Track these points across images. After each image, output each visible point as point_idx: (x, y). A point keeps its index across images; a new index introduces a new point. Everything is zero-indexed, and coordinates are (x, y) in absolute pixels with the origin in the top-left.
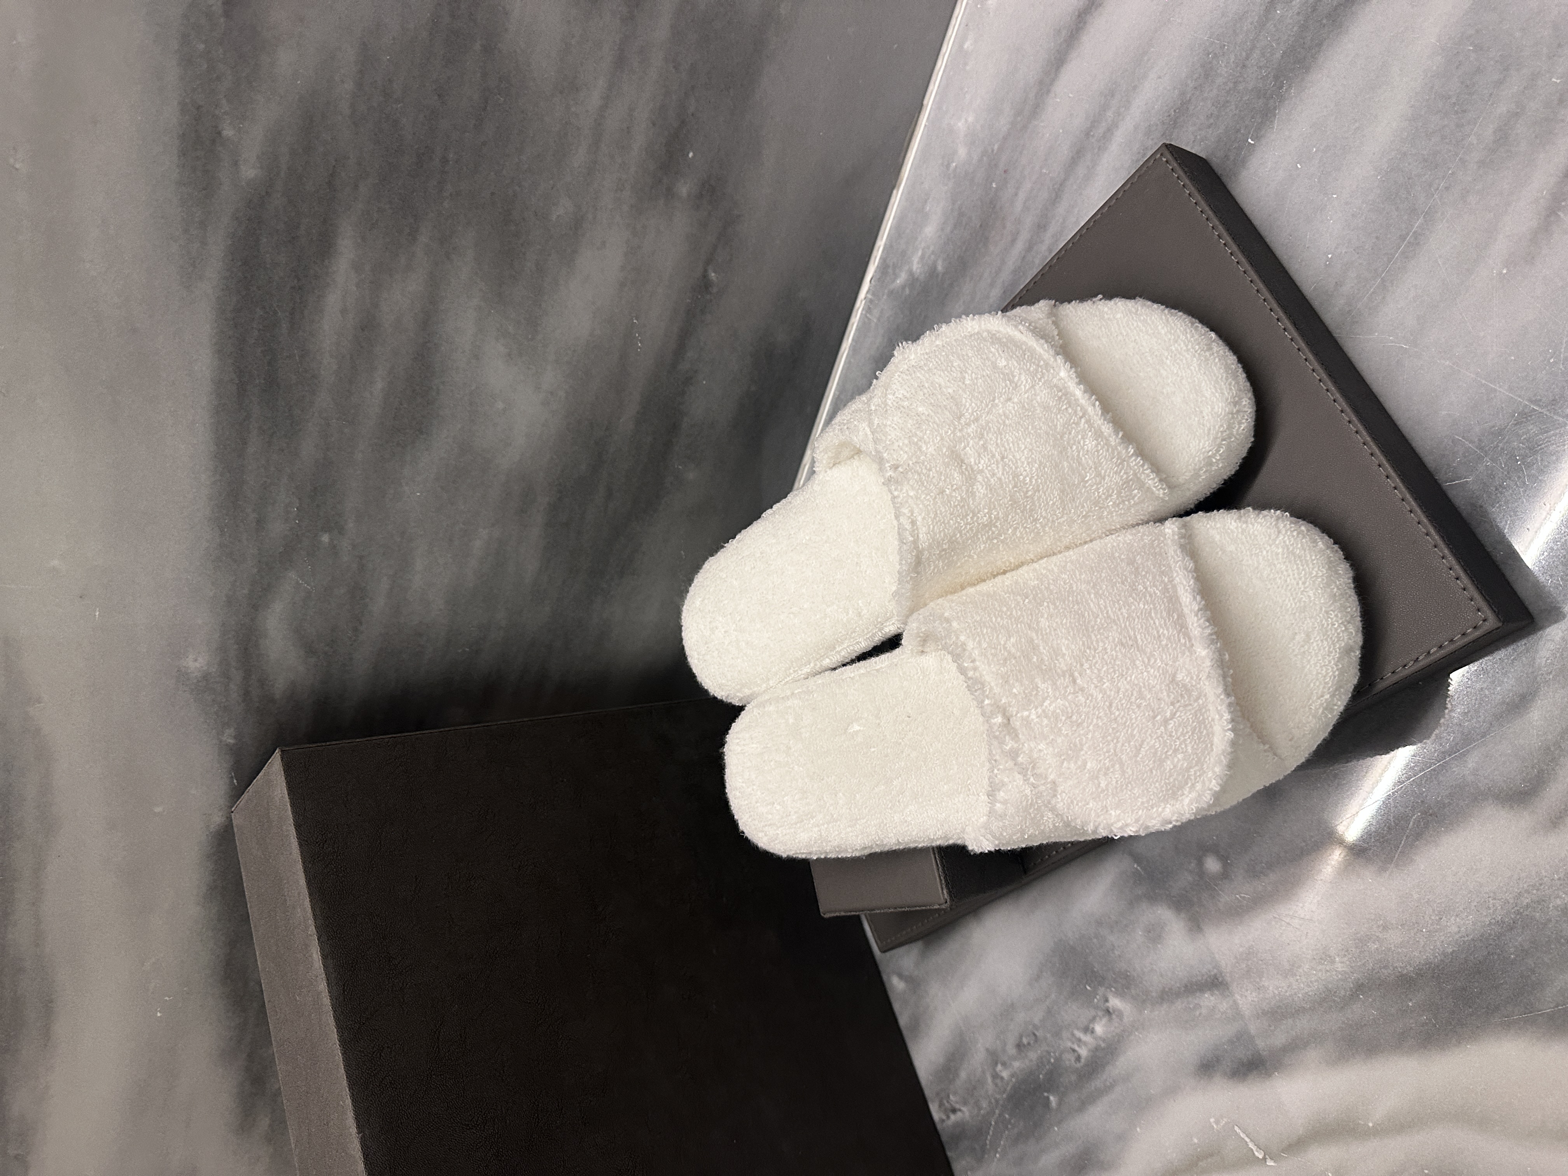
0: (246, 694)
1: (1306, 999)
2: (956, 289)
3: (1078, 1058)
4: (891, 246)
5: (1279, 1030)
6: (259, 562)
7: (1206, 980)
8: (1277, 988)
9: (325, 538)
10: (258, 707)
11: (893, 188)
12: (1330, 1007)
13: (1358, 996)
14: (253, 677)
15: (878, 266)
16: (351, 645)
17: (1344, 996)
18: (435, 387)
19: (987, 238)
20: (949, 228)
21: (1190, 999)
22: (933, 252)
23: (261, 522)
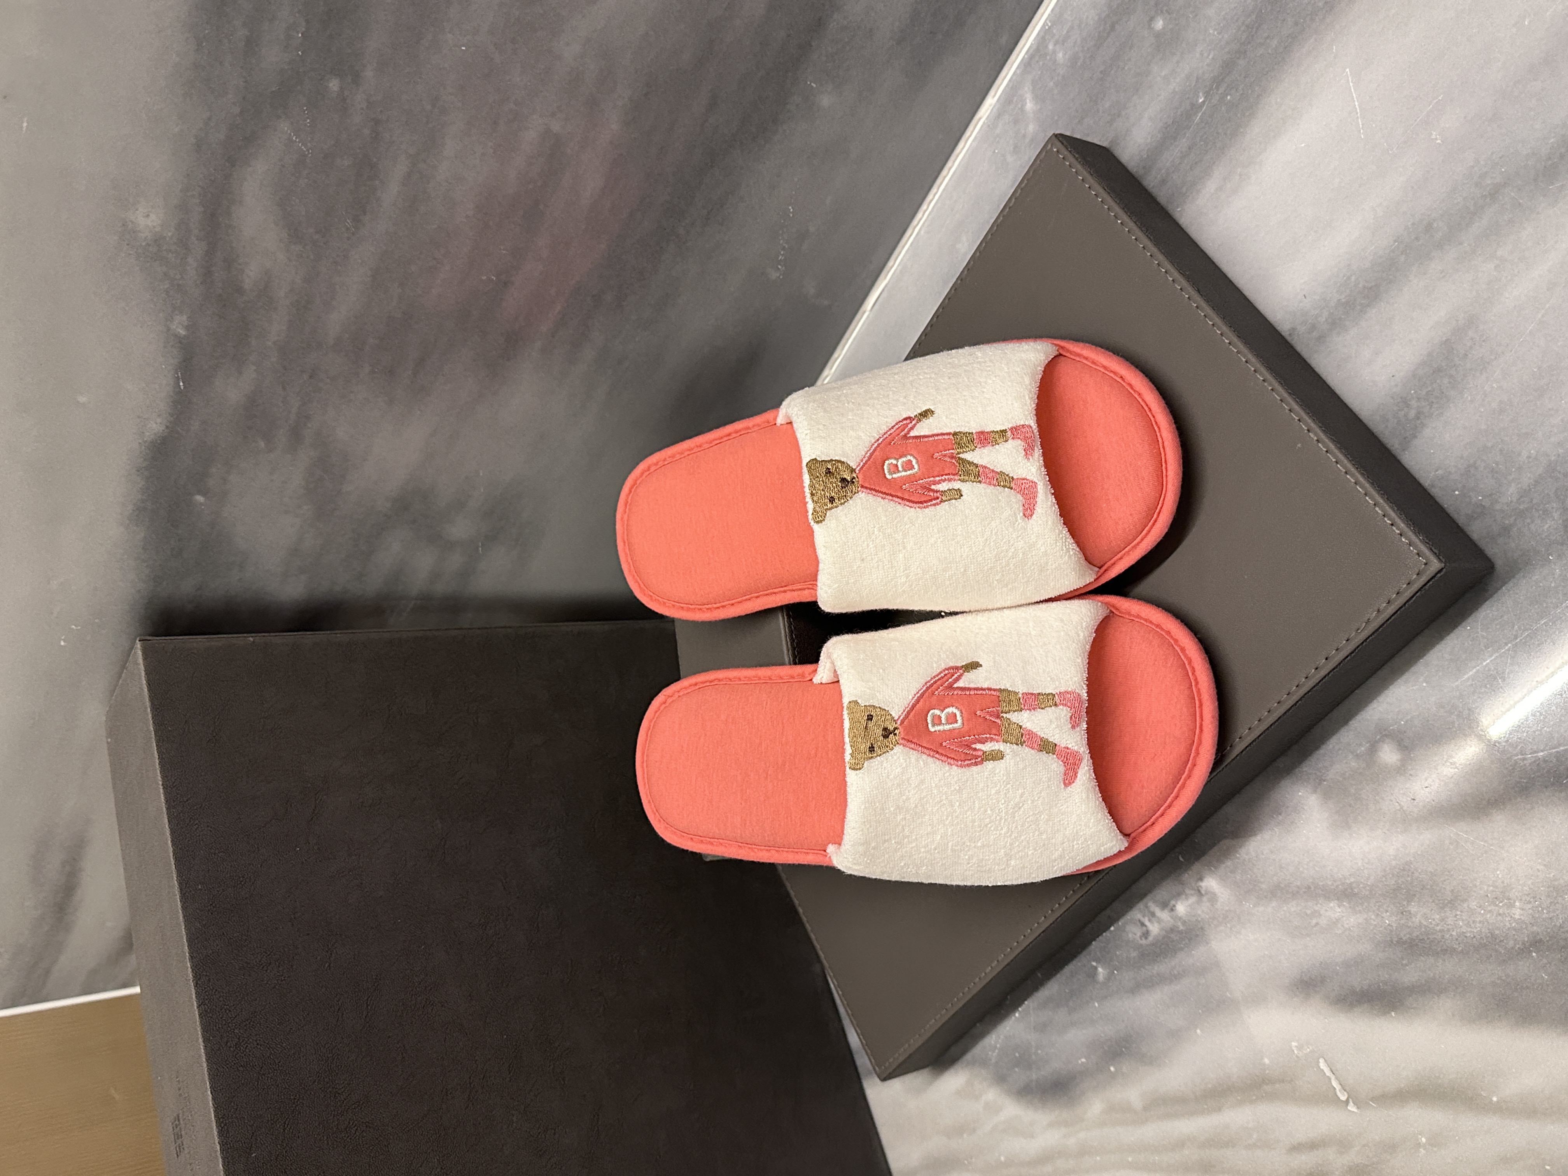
0: (207, 274)
1: (1459, 939)
3: (1146, 934)
5: (1413, 965)
6: (244, 99)
7: (1337, 886)
8: (1427, 918)
9: (334, 85)
12: (1488, 958)
13: (1531, 952)
14: (219, 254)
16: (349, 239)
17: (1512, 948)
21: (1310, 904)
23: (252, 44)
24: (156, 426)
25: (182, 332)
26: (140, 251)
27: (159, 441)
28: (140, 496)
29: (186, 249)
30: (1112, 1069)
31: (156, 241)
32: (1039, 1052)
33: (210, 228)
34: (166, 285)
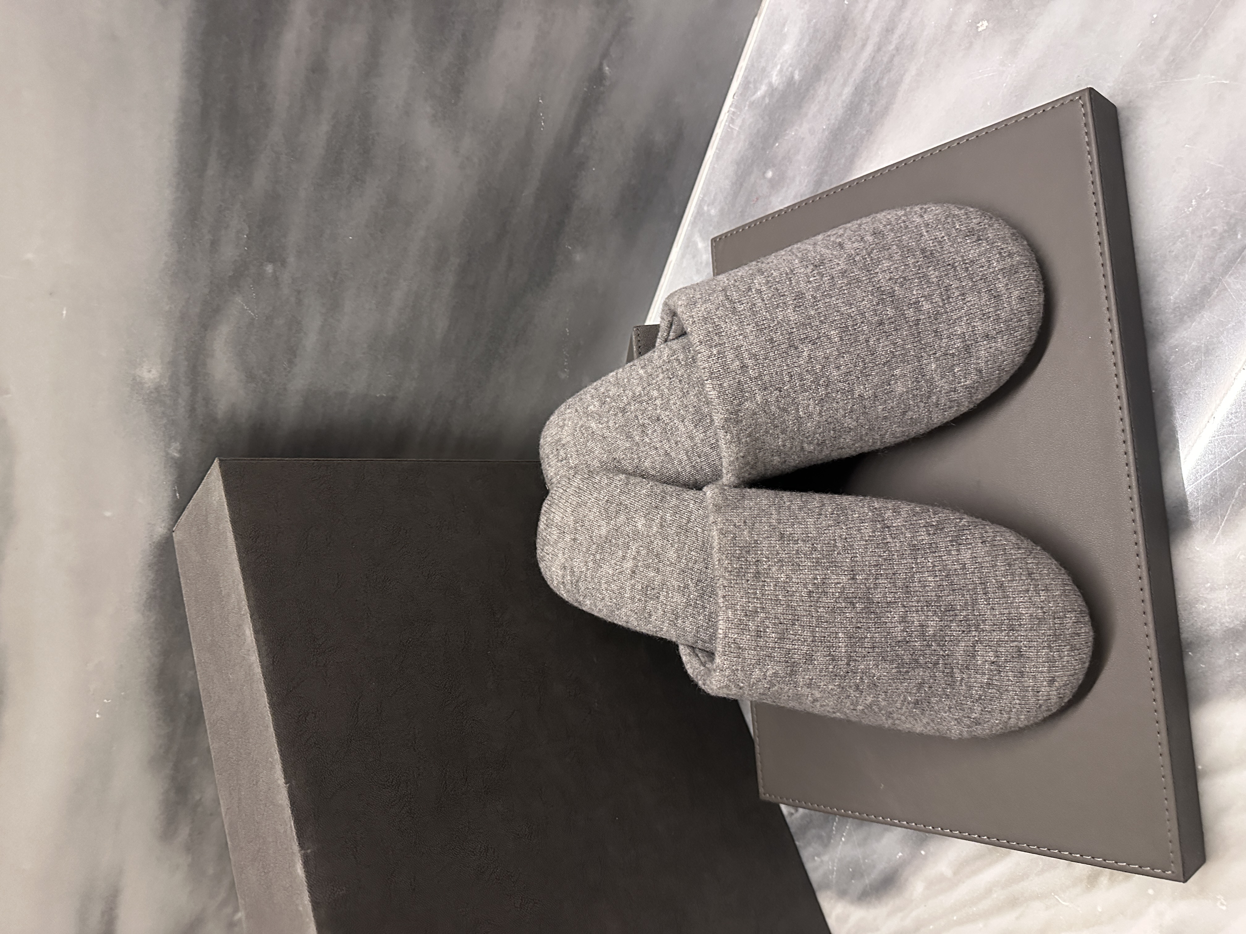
0: (192, 410)
2: (812, 92)
4: (753, 66)
6: (211, 282)
9: (269, 268)
10: (202, 425)
11: (755, 16)
14: (199, 395)
15: (739, 85)
16: (286, 376)
18: (371, 137)
19: (840, 47)
20: (805, 44)
22: (790, 65)
23: (214, 244)
24: (161, 530)
25: (177, 455)
26: (146, 397)
27: (164, 541)
28: (152, 587)
29: (177, 392)
30: (923, 852)
31: (156, 389)
32: (866, 861)
33: (192, 377)
34: (165, 421)
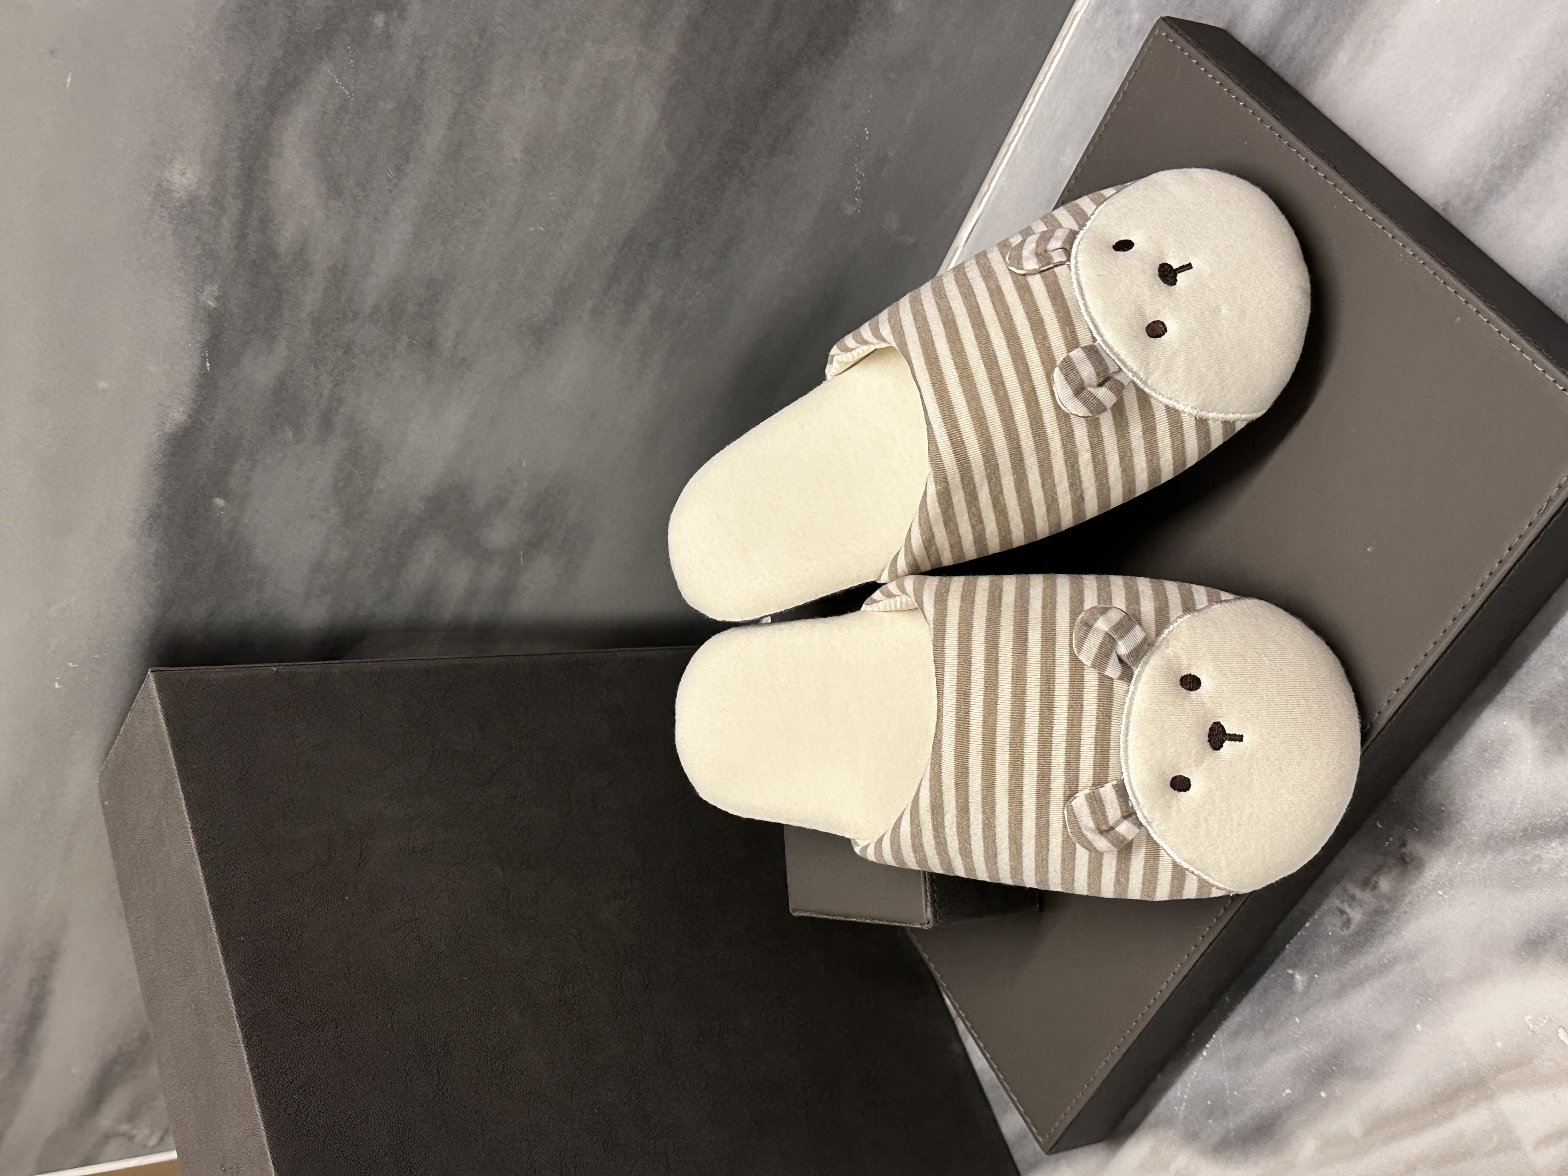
0: (241, 237)
3: (1347, 923)
6: (287, 41)
7: (1557, 822)
9: (379, 20)
14: (254, 213)
21: (1528, 849)
25: (212, 304)
26: (174, 213)
29: (221, 209)
30: (1323, 1094)
31: (190, 201)
32: (1235, 1093)
33: (246, 185)
34: (199, 251)
